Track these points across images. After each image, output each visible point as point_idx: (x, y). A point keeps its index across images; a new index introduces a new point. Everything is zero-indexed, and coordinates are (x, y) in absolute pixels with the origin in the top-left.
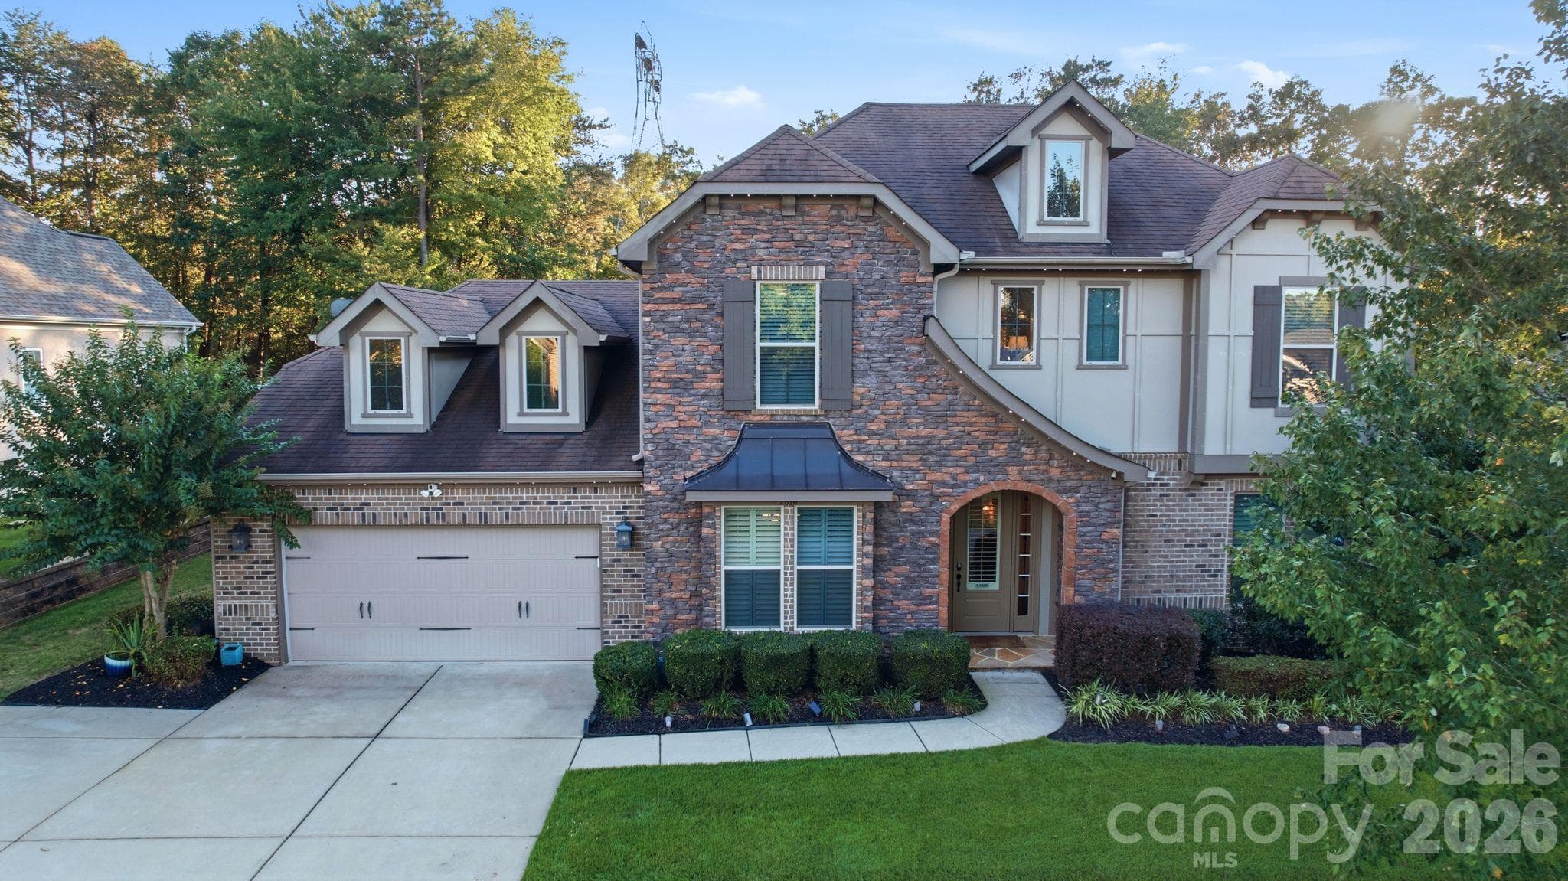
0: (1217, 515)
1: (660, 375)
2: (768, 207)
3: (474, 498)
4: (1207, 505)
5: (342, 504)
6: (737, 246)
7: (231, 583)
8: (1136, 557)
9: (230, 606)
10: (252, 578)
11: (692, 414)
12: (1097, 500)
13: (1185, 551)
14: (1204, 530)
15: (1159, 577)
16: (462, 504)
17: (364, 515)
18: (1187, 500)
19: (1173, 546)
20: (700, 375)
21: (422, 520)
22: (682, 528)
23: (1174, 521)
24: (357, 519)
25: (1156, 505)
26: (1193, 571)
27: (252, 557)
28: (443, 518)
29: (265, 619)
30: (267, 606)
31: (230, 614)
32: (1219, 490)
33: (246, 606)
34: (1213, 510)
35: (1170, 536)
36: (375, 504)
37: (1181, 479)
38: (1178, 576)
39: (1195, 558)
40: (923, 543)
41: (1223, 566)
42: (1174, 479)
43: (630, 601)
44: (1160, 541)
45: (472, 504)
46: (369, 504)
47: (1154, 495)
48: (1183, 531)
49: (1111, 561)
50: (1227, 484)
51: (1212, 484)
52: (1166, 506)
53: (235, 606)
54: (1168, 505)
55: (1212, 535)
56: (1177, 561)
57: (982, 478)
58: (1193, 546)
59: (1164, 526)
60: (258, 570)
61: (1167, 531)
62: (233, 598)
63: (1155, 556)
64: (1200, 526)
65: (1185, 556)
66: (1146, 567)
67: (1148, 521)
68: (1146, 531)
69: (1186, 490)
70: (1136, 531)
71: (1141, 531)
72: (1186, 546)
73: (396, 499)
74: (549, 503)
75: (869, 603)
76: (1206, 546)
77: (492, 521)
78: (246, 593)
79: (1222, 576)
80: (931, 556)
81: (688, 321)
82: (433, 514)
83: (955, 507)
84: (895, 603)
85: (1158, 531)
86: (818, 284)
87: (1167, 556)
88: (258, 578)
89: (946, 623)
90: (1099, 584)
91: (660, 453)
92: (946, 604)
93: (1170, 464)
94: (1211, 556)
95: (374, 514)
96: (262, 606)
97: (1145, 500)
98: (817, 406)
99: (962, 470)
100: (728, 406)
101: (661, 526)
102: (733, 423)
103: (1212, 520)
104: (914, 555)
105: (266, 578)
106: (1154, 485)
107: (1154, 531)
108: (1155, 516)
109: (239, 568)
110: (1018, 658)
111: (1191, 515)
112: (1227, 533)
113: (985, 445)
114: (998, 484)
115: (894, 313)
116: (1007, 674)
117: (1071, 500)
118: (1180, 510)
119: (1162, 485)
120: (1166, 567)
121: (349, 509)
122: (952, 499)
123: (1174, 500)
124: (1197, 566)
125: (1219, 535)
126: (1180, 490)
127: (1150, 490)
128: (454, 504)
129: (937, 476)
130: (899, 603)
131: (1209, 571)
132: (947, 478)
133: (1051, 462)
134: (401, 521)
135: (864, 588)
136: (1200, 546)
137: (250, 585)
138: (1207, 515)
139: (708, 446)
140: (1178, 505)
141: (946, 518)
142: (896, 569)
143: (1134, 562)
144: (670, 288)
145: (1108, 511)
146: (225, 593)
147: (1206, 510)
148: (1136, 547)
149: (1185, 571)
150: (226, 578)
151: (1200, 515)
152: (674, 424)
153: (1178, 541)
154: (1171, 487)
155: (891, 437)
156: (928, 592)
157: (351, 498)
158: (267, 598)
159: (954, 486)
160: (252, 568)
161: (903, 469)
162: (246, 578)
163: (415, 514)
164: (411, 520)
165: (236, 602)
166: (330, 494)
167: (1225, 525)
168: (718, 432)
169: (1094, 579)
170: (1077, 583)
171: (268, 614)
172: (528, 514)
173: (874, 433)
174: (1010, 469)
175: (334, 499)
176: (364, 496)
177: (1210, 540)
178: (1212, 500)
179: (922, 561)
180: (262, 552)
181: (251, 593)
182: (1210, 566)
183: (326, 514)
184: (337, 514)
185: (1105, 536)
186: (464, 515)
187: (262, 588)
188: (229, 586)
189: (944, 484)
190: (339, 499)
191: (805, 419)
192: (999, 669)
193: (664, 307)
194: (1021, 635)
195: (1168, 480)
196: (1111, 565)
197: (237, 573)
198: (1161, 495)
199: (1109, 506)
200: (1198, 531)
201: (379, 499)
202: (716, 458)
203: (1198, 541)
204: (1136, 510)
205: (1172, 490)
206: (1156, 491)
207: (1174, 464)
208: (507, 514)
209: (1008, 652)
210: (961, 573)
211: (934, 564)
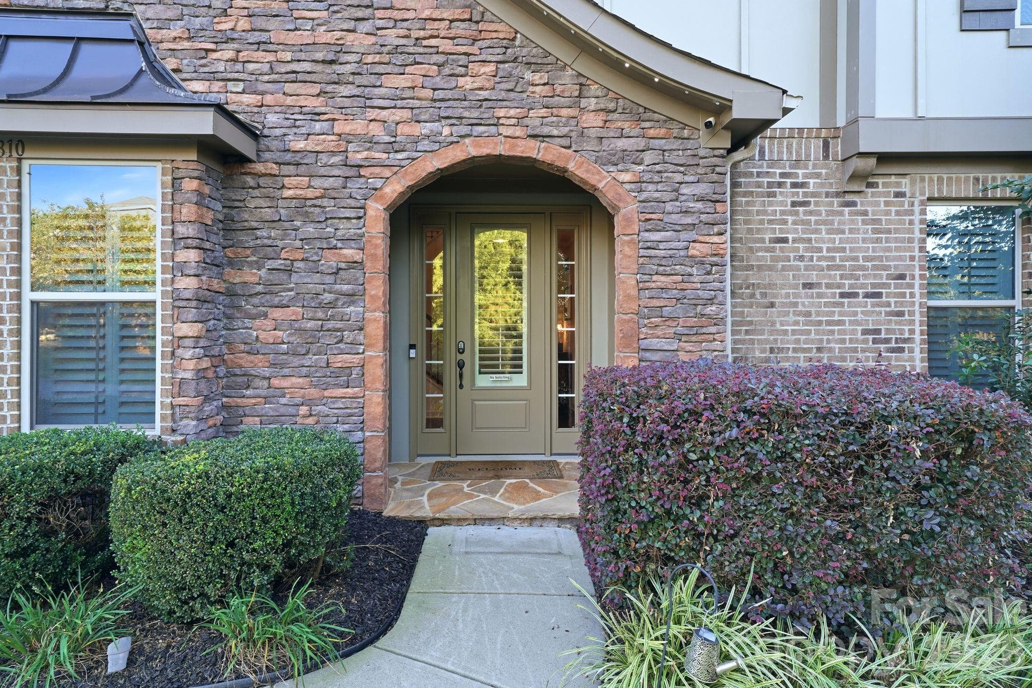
0: (896, 240)
4: (879, 221)
8: (754, 314)
12: (678, 177)
13: (842, 305)
14: (875, 267)
15: (795, 350)
18: (841, 213)
19: (820, 296)
23: (820, 250)
25: (785, 222)
26: (857, 341)
32: (898, 195)
34: (889, 231)
35: (814, 277)
37: (828, 176)
38: (831, 350)
39: (860, 317)
40: (329, 261)
41: (912, 332)
42: (818, 175)
44: (796, 287)
47: (782, 203)
48: (838, 267)
49: (711, 301)
50: (913, 183)
51: (885, 185)
52: (803, 222)
54: (808, 222)
55: (889, 277)
56: (829, 323)
57: (446, 131)
58: (855, 295)
59: (801, 258)
61: (807, 268)
63: (787, 314)
64: (866, 259)
65: (841, 314)
66: (771, 333)
67: (773, 250)
68: (770, 268)
69: (838, 194)
70: (750, 268)
71: (760, 268)
72: (842, 295)
75: (189, 375)
76: (878, 295)
79: (911, 351)
80: (345, 288)
83: (394, 189)
84: (275, 382)
85: (791, 268)
87: (808, 314)
89: (379, 425)
90: (688, 346)
92: (379, 385)
93: (808, 148)
94: (888, 314)
97: (765, 213)
99: (406, 114)
103: (889, 249)
104: (312, 282)
106: (780, 185)
107: (784, 268)
108: (785, 240)
110: (537, 496)
111: (848, 241)
112: (917, 272)
113: (452, 67)
114: (477, 145)
116: (505, 533)
117: (626, 177)
118: (829, 232)
119: (795, 185)
120: (808, 332)
122: (387, 173)
123: (818, 213)
124: (865, 332)
125: (902, 277)
126: (827, 195)
127: (774, 195)
129: (357, 126)
130: (285, 383)
131: (887, 341)
132: (376, 130)
133: (584, 103)
135: (184, 341)
136: (867, 296)
138: (878, 240)
140: (825, 223)
141: (377, 211)
142: (277, 313)
143: (751, 323)
145: (701, 199)
147: (875, 231)
148: (753, 296)
149: (843, 341)
151: (864, 240)
153: (828, 286)
154: (811, 189)
155: (260, 46)
156: (339, 360)
159: (390, 147)
161: (285, 109)
167: (912, 258)
169: (678, 336)
170: (644, 344)
173: (226, 37)
174: (501, 113)
177: (888, 286)
178: (888, 213)
179: (328, 297)
182: (888, 331)
185: (696, 250)
189: (371, 142)
191: (82, 4)
192: (491, 520)
194: (562, 460)
195: (806, 176)
196: (711, 309)
198: (794, 204)
199: (702, 189)
200: (863, 268)
203: (863, 286)
204: (750, 231)
205: (814, 195)
206: (785, 196)
207: (815, 147)
209: (526, 486)
210: (465, 357)
211: (352, 303)
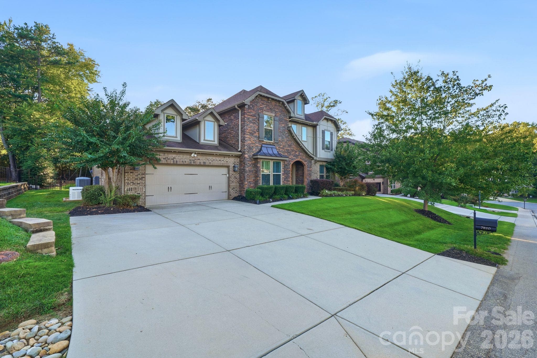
0: (318, 168)
1: (248, 131)
2: (266, 99)
3: (202, 158)
4: (317, 166)
5: (168, 158)
6: (261, 106)
7: (130, 181)
9: (129, 188)
10: (138, 179)
11: (254, 140)
12: (309, 163)
14: (316, 171)
16: (200, 159)
17: (174, 161)
18: (314, 165)
19: (313, 173)
20: (255, 132)
21: (189, 163)
22: (251, 165)
23: (313, 169)
24: (172, 162)
27: (138, 173)
28: (195, 163)
29: (141, 192)
30: (143, 188)
31: (129, 191)
33: (135, 188)
36: (177, 158)
39: (316, 175)
40: (288, 170)
41: (319, 177)
43: (235, 184)
45: (202, 159)
46: (175, 158)
48: (314, 171)
50: (319, 163)
51: (317, 162)
53: (131, 188)
57: (295, 158)
60: (140, 176)
62: (130, 186)
65: (314, 175)
69: (314, 163)
72: (315, 173)
73: (183, 157)
74: (219, 160)
77: (206, 164)
78: (135, 184)
81: (253, 120)
82: (192, 162)
83: (292, 163)
86: (273, 117)
88: (140, 179)
91: (248, 148)
95: (177, 161)
96: (141, 188)
98: (273, 141)
99: (293, 156)
100: (260, 139)
101: (248, 165)
102: (260, 143)
105: (142, 179)
109: (133, 176)
113: (296, 152)
114: (297, 159)
115: (283, 125)
117: (306, 163)
118: (314, 167)
120: (313, 177)
121: (170, 159)
124: (316, 177)
125: (318, 172)
128: (198, 159)
129: (289, 157)
130: (285, 182)
132: (291, 157)
133: (304, 156)
134: (184, 163)
135: (283, 178)
137: (136, 182)
139: (256, 148)
141: (291, 165)
144: (250, 113)
145: (310, 165)
146: (127, 184)
150: (128, 179)
151: (316, 168)
152: (250, 142)
155: (284, 149)
156: (289, 179)
157: (171, 156)
158: (142, 185)
159: (292, 159)
160: (138, 176)
162: (136, 179)
163: (187, 162)
164: (187, 163)
165: (131, 187)
166: (164, 154)
167: (319, 170)
168: (258, 145)
169: (309, 177)
170: (307, 178)
171: (142, 190)
172: (215, 163)
173: (281, 148)
174: (299, 156)
175: (165, 156)
176: (174, 156)
179: (288, 173)
180: (141, 171)
181: (137, 184)
183: (163, 160)
184: (166, 160)
185: (310, 170)
186: (200, 162)
187: (141, 182)
188: (129, 182)
189: (290, 159)
190: (167, 156)
191: (271, 144)
193: (249, 117)
197: (132, 178)
201: (178, 157)
202: (258, 150)
208: (210, 162)
